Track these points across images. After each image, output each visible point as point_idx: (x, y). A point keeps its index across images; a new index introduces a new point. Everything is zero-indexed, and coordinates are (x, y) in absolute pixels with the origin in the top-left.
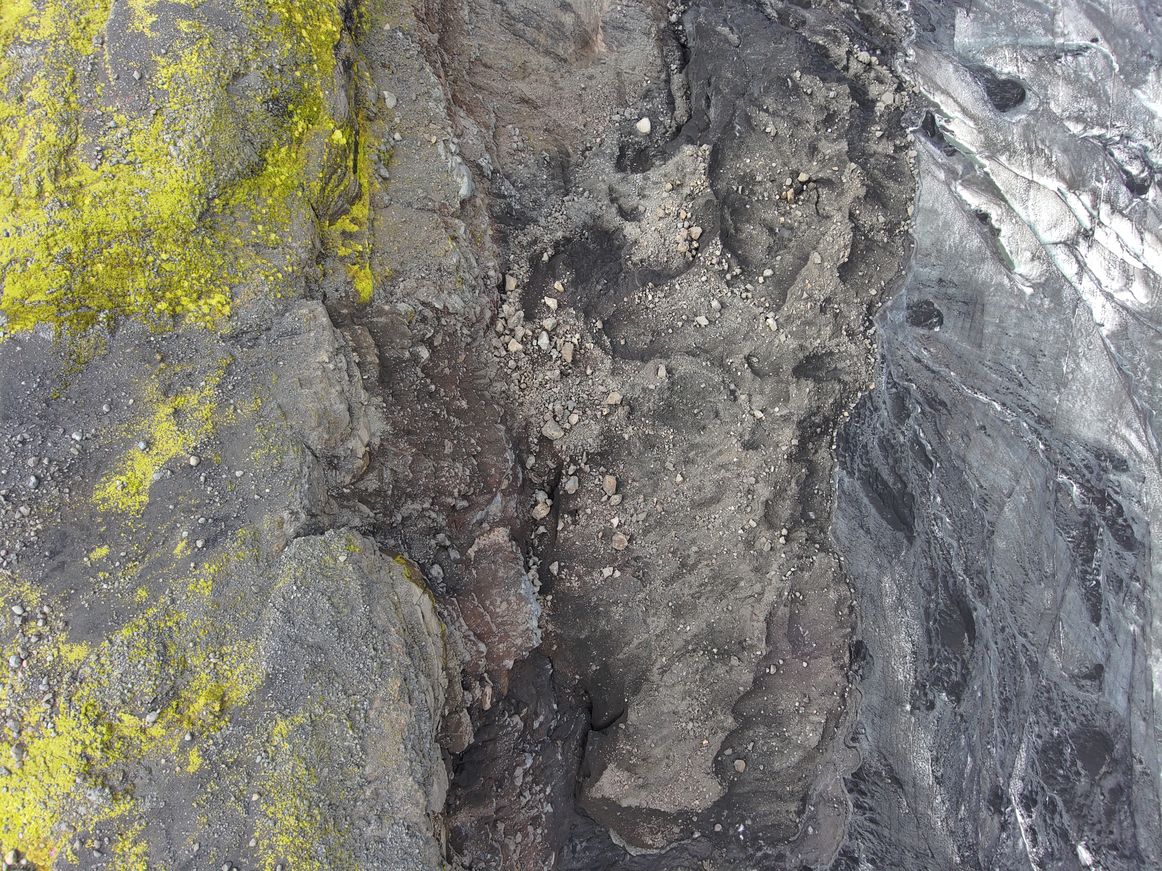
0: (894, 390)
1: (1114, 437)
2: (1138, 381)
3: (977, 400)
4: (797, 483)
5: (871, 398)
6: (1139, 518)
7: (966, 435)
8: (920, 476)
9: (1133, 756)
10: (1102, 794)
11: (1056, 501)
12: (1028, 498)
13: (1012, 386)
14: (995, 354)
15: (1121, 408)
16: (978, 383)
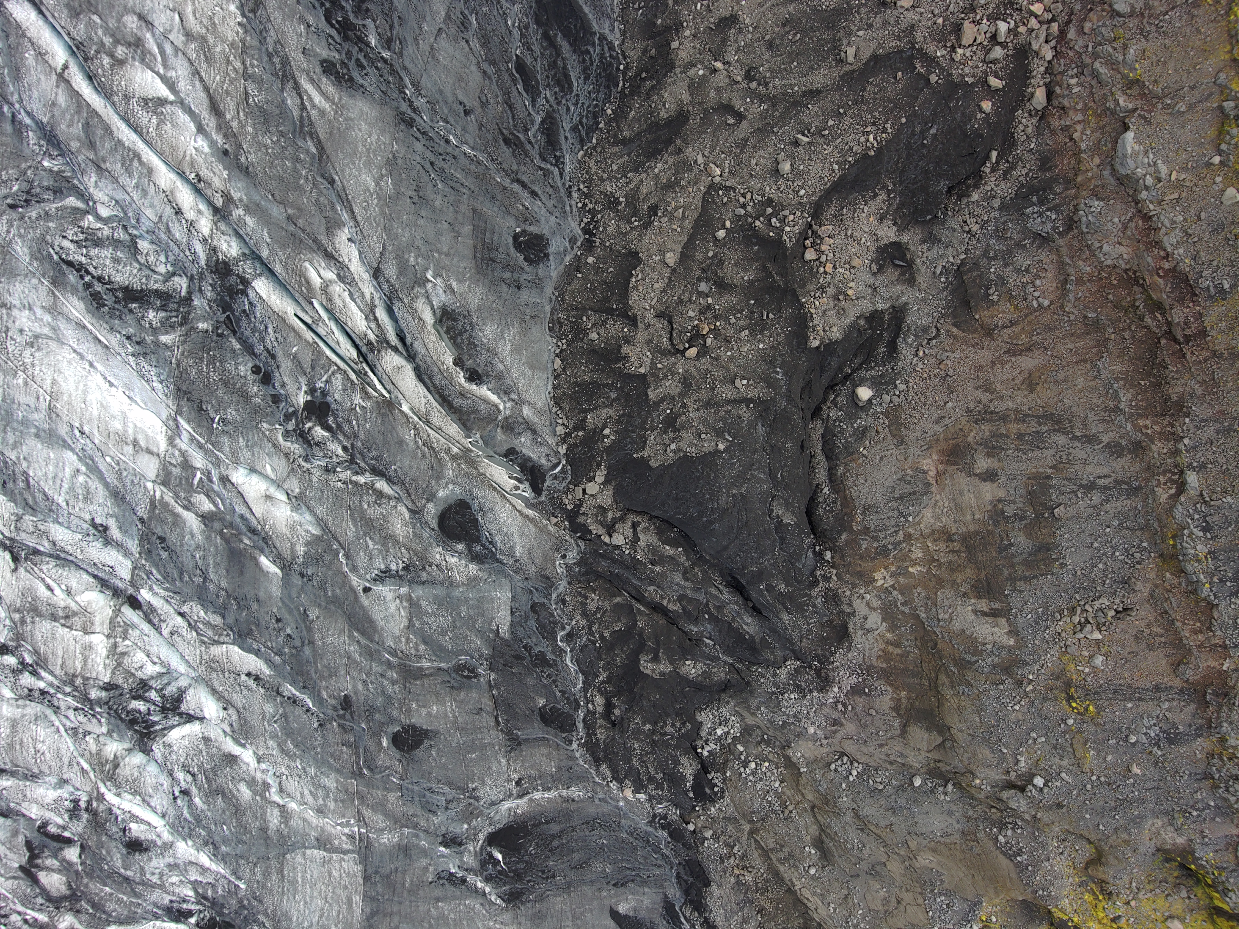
4: (666, 4)
8: (529, 49)
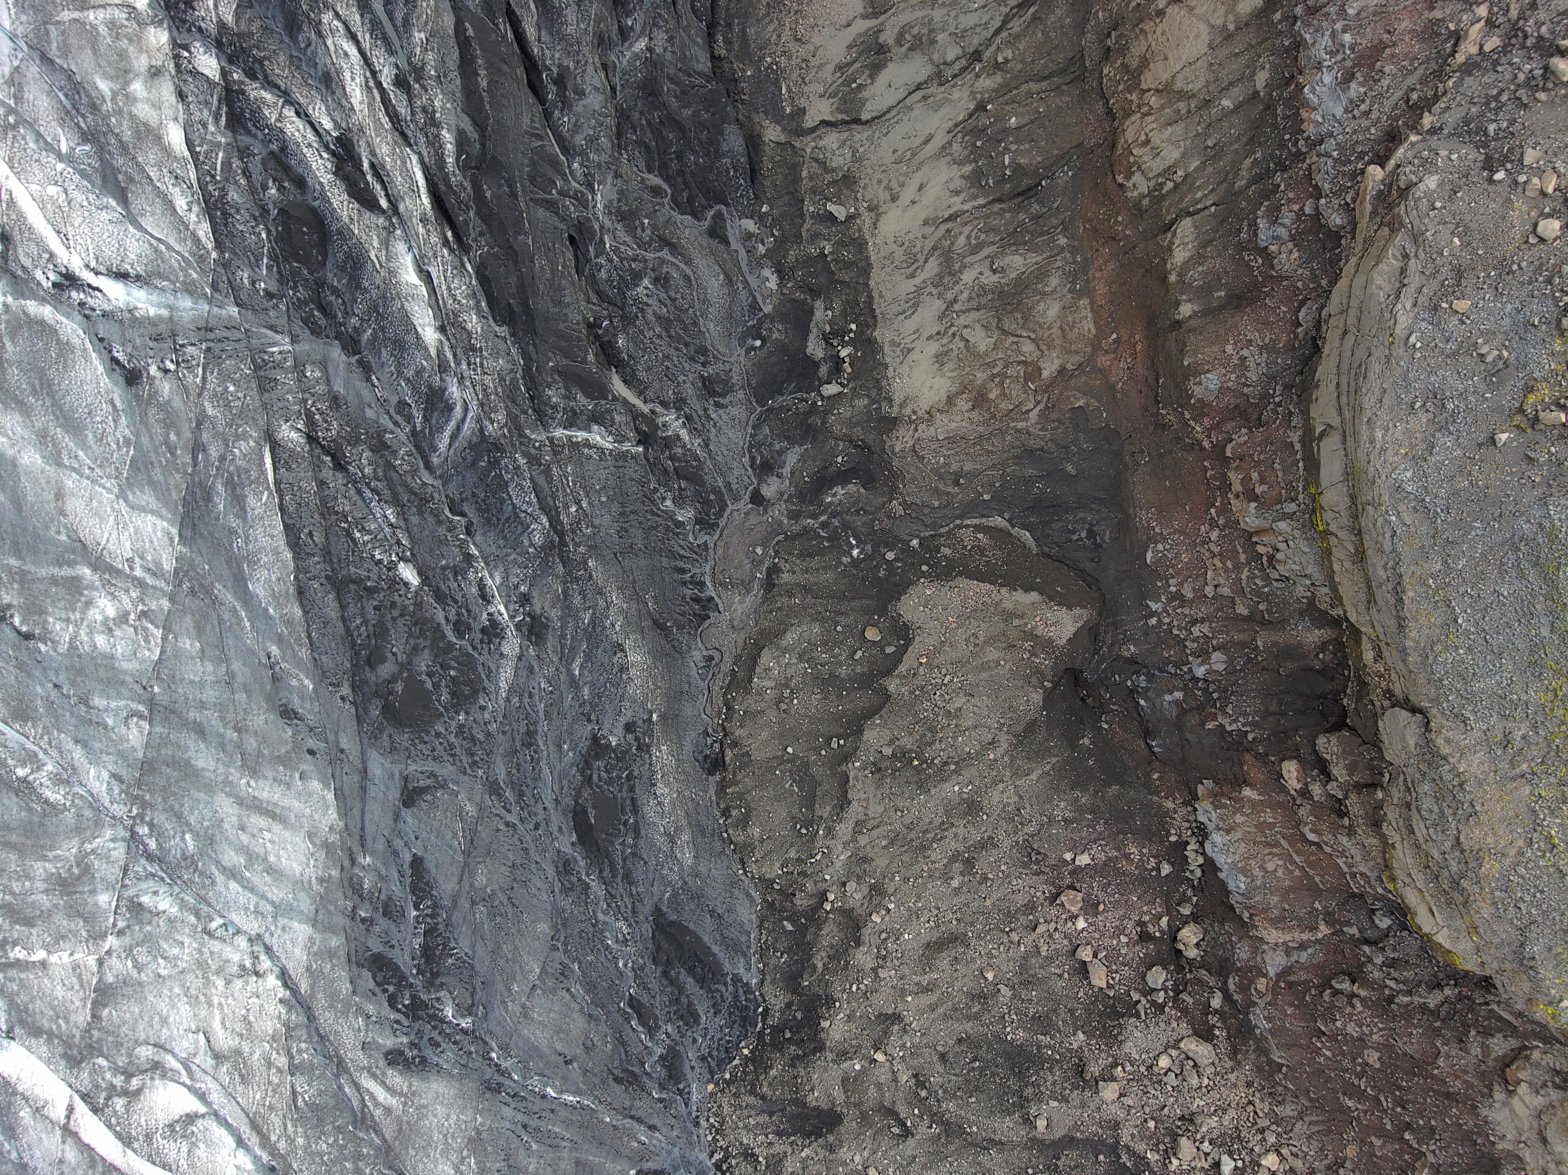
0: (681, 1087)
1: (405, 1089)
2: (376, 1165)
3: (575, 1093)
4: (814, 968)
5: (712, 1072)
6: (367, 997)
7: (588, 1049)
8: (645, 987)
9: (354, 703)
10: (394, 654)
11: (472, 995)
12: (509, 990)
13: (534, 1122)
14: (559, 1158)
15: (400, 1130)
16: (576, 1117)
